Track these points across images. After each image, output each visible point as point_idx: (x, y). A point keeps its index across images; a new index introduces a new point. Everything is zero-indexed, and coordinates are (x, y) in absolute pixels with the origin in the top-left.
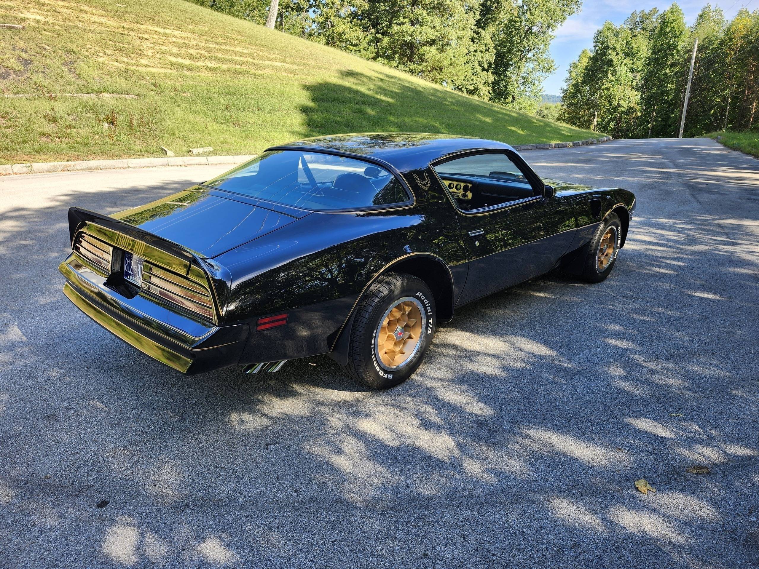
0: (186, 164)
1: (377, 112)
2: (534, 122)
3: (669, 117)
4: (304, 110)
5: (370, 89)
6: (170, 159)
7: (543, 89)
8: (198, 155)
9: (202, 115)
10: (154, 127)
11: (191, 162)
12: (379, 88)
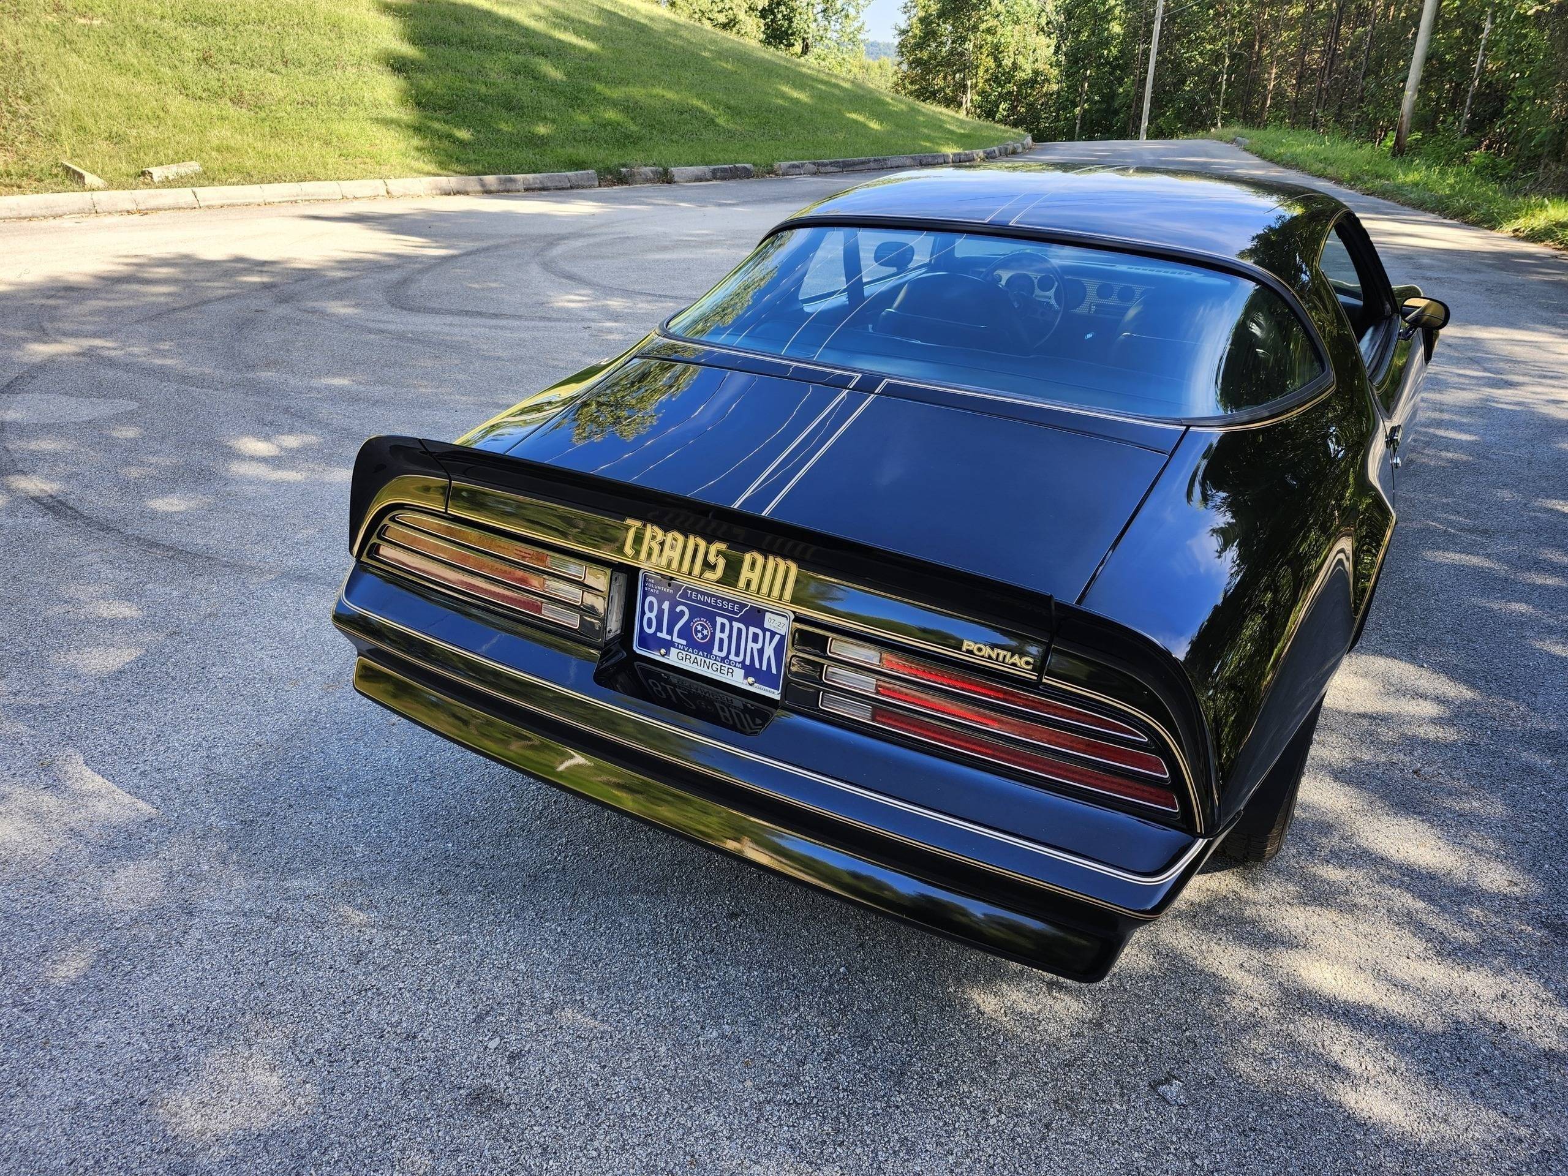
0: (142, 207)
1: (568, 74)
2: (888, 103)
3: (1113, 95)
4: (398, 66)
5: (539, 18)
6: (96, 195)
7: (866, 28)
8: (167, 183)
9: (144, 75)
10: (24, 108)
11: (153, 203)
12: (556, 14)
